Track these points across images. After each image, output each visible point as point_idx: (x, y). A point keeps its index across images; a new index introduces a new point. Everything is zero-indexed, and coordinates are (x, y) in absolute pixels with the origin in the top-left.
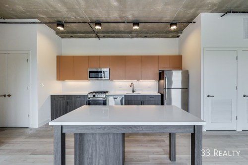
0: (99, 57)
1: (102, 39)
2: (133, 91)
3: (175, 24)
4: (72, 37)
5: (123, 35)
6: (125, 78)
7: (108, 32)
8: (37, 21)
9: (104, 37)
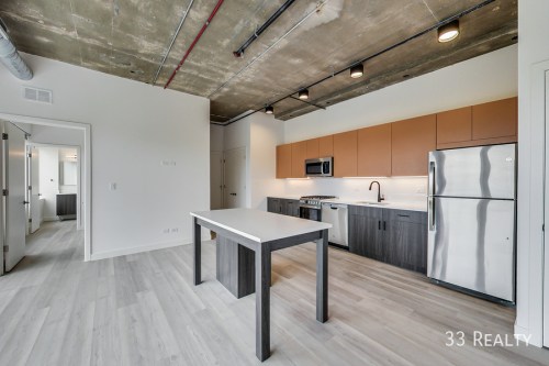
0: (319, 139)
1: (329, 108)
2: (380, 199)
3: (454, 24)
4: (292, 117)
5: (357, 90)
6: (358, 173)
7: (330, 95)
8: (251, 111)
9: (329, 104)
